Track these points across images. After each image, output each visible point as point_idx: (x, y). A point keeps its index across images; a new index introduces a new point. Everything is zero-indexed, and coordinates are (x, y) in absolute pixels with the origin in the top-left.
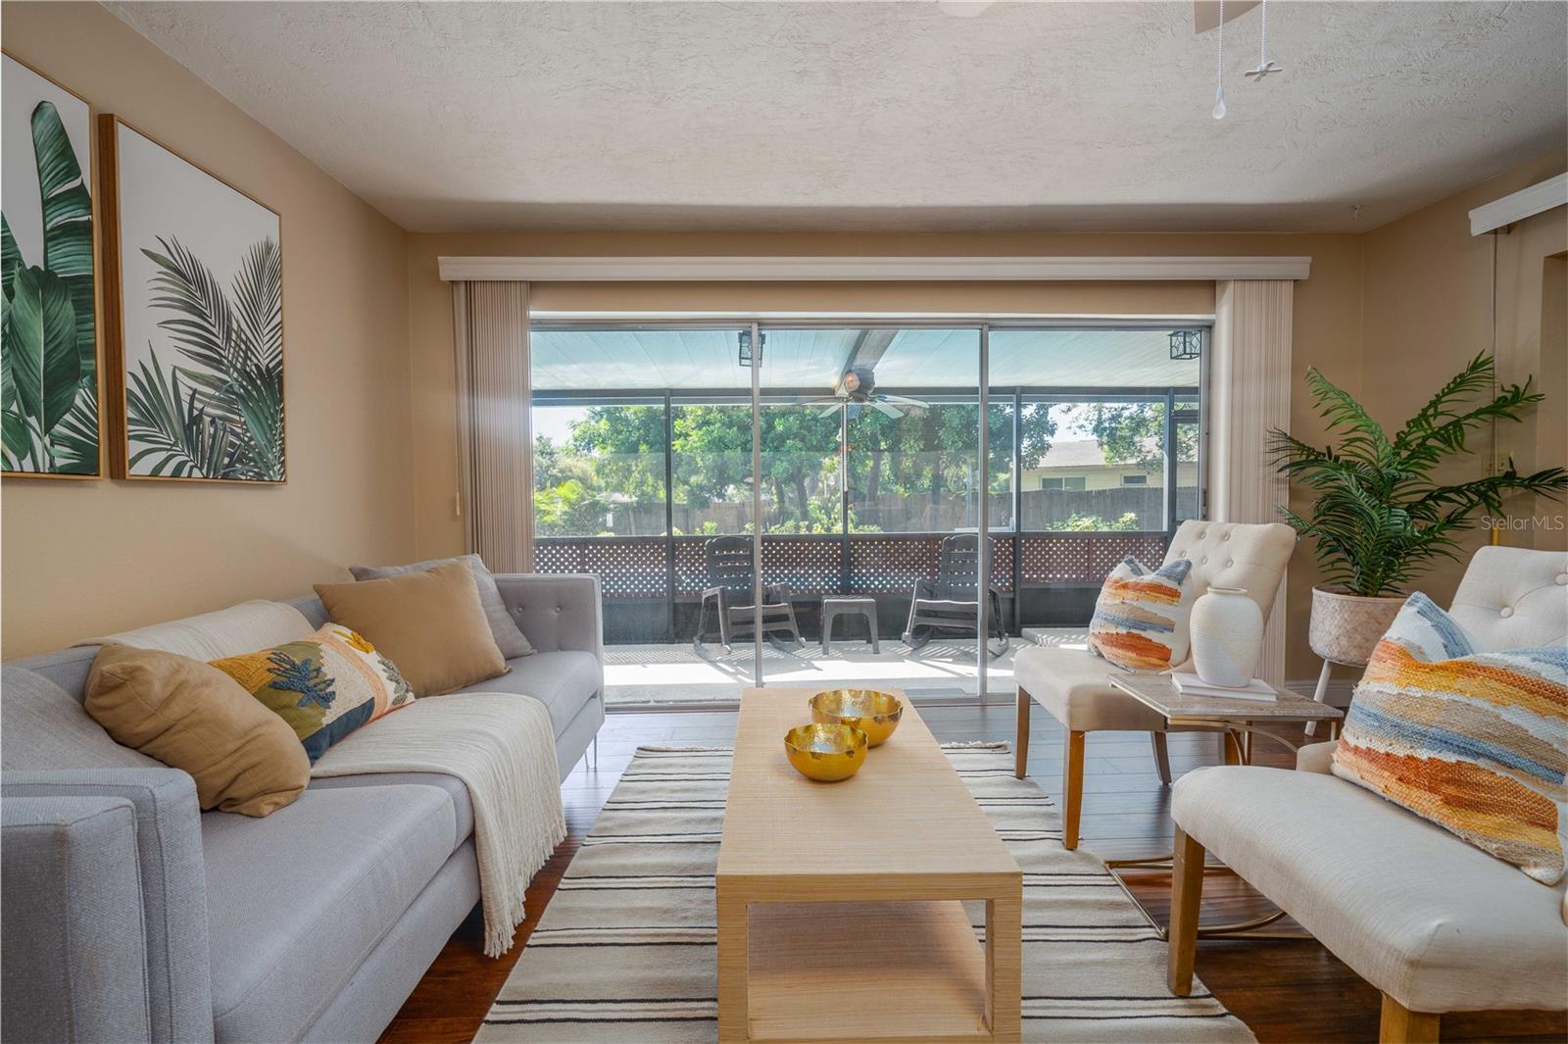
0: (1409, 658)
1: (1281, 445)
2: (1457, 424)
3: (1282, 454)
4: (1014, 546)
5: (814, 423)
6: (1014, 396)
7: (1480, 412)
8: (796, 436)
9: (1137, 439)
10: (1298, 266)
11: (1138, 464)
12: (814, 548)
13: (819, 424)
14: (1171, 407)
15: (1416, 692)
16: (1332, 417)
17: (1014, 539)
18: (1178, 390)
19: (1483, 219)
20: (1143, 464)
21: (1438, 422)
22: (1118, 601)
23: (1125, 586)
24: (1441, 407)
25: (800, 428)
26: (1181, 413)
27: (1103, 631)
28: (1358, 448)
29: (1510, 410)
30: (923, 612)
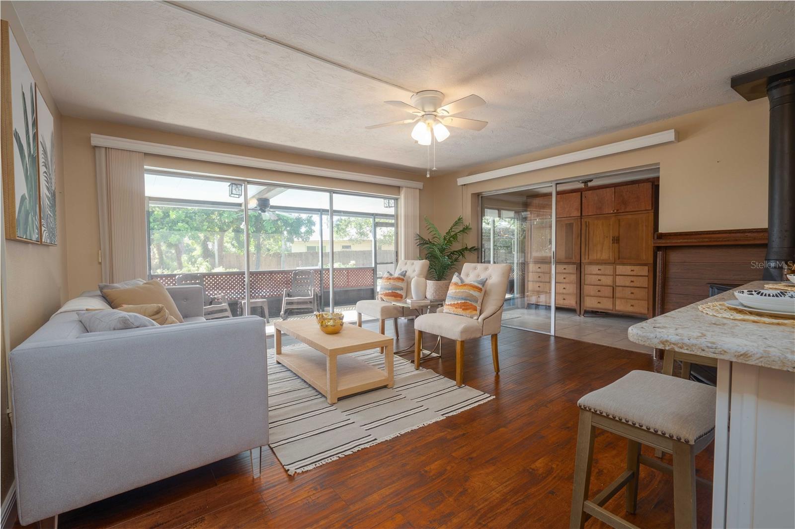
0: (456, 284)
1: (417, 238)
2: (456, 234)
3: (418, 241)
4: (320, 274)
5: (194, 214)
6: (319, 213)
7: (460, 231)
8: (183, 221)
9: (347, 230)
10: (420, 185)
11: (349, 240)
12: (232, 278)
13: (197, 216)
14: (375, 221)
15: (458, 291)
16: (430, 230)
17: (321, 271)
18: (377, 215)
19: (461, 181)
20: (351, 240)
21: (452, 234)
22: (389, 283)
23: (390, 279)
24: (453, 230)
25: (185, 217)
26: (377, 223)
27: (384, 292)
28: (436, 239)
29: (466, 231)
30: (288, 303)
